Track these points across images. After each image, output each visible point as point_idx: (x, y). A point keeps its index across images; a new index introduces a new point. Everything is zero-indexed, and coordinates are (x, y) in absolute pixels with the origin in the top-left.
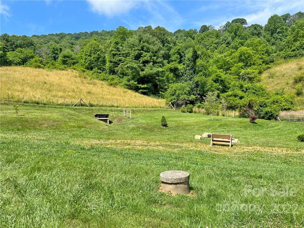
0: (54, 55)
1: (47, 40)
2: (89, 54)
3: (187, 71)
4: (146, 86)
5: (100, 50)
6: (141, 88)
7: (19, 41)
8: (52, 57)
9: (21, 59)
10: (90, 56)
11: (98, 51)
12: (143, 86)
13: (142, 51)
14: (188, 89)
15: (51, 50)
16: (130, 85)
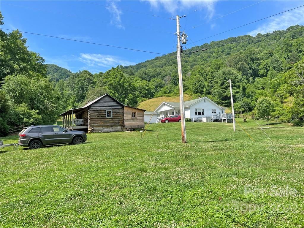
0: (174, 80)
1: (166, 61)
2: (194, 84)
3: (241, 96)
4: (227, 102)
5: (201, 80)
6: (224, 103)
7: (152, 73)
8: (173, 82)
9: (155, 86)
10: (195, 85)
11: (200, 81)
12: (226, 102)
13: (225, 81)
14: (240, 105)
15: (172, 77)
16: (217, 102)
